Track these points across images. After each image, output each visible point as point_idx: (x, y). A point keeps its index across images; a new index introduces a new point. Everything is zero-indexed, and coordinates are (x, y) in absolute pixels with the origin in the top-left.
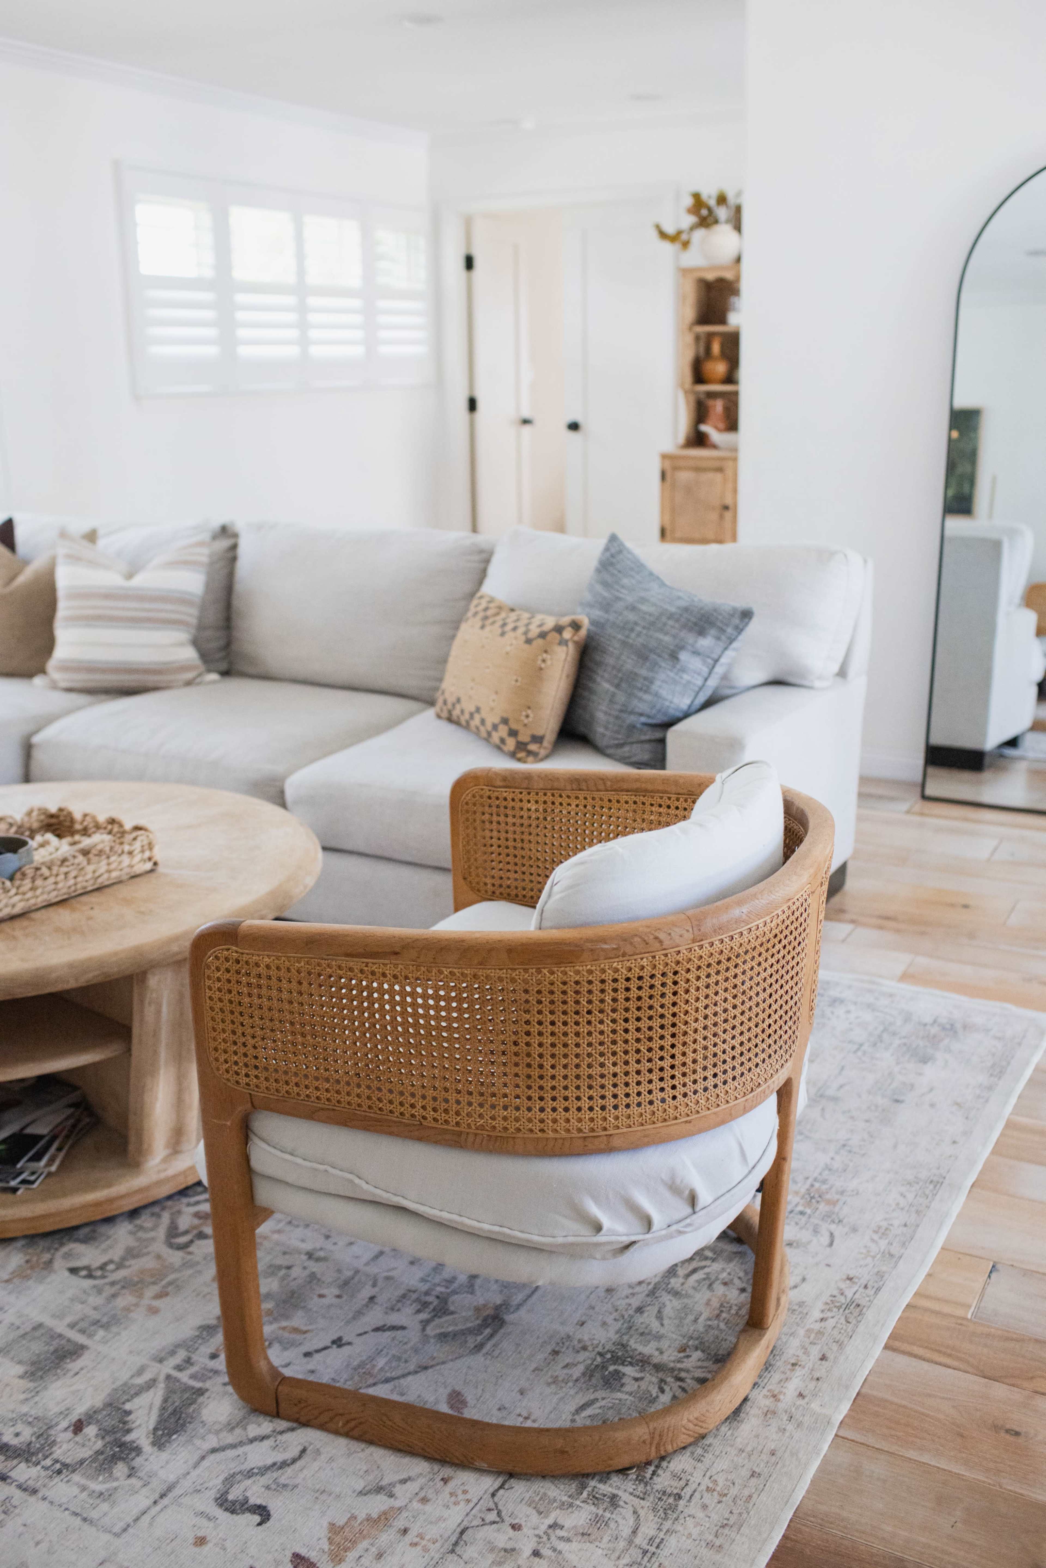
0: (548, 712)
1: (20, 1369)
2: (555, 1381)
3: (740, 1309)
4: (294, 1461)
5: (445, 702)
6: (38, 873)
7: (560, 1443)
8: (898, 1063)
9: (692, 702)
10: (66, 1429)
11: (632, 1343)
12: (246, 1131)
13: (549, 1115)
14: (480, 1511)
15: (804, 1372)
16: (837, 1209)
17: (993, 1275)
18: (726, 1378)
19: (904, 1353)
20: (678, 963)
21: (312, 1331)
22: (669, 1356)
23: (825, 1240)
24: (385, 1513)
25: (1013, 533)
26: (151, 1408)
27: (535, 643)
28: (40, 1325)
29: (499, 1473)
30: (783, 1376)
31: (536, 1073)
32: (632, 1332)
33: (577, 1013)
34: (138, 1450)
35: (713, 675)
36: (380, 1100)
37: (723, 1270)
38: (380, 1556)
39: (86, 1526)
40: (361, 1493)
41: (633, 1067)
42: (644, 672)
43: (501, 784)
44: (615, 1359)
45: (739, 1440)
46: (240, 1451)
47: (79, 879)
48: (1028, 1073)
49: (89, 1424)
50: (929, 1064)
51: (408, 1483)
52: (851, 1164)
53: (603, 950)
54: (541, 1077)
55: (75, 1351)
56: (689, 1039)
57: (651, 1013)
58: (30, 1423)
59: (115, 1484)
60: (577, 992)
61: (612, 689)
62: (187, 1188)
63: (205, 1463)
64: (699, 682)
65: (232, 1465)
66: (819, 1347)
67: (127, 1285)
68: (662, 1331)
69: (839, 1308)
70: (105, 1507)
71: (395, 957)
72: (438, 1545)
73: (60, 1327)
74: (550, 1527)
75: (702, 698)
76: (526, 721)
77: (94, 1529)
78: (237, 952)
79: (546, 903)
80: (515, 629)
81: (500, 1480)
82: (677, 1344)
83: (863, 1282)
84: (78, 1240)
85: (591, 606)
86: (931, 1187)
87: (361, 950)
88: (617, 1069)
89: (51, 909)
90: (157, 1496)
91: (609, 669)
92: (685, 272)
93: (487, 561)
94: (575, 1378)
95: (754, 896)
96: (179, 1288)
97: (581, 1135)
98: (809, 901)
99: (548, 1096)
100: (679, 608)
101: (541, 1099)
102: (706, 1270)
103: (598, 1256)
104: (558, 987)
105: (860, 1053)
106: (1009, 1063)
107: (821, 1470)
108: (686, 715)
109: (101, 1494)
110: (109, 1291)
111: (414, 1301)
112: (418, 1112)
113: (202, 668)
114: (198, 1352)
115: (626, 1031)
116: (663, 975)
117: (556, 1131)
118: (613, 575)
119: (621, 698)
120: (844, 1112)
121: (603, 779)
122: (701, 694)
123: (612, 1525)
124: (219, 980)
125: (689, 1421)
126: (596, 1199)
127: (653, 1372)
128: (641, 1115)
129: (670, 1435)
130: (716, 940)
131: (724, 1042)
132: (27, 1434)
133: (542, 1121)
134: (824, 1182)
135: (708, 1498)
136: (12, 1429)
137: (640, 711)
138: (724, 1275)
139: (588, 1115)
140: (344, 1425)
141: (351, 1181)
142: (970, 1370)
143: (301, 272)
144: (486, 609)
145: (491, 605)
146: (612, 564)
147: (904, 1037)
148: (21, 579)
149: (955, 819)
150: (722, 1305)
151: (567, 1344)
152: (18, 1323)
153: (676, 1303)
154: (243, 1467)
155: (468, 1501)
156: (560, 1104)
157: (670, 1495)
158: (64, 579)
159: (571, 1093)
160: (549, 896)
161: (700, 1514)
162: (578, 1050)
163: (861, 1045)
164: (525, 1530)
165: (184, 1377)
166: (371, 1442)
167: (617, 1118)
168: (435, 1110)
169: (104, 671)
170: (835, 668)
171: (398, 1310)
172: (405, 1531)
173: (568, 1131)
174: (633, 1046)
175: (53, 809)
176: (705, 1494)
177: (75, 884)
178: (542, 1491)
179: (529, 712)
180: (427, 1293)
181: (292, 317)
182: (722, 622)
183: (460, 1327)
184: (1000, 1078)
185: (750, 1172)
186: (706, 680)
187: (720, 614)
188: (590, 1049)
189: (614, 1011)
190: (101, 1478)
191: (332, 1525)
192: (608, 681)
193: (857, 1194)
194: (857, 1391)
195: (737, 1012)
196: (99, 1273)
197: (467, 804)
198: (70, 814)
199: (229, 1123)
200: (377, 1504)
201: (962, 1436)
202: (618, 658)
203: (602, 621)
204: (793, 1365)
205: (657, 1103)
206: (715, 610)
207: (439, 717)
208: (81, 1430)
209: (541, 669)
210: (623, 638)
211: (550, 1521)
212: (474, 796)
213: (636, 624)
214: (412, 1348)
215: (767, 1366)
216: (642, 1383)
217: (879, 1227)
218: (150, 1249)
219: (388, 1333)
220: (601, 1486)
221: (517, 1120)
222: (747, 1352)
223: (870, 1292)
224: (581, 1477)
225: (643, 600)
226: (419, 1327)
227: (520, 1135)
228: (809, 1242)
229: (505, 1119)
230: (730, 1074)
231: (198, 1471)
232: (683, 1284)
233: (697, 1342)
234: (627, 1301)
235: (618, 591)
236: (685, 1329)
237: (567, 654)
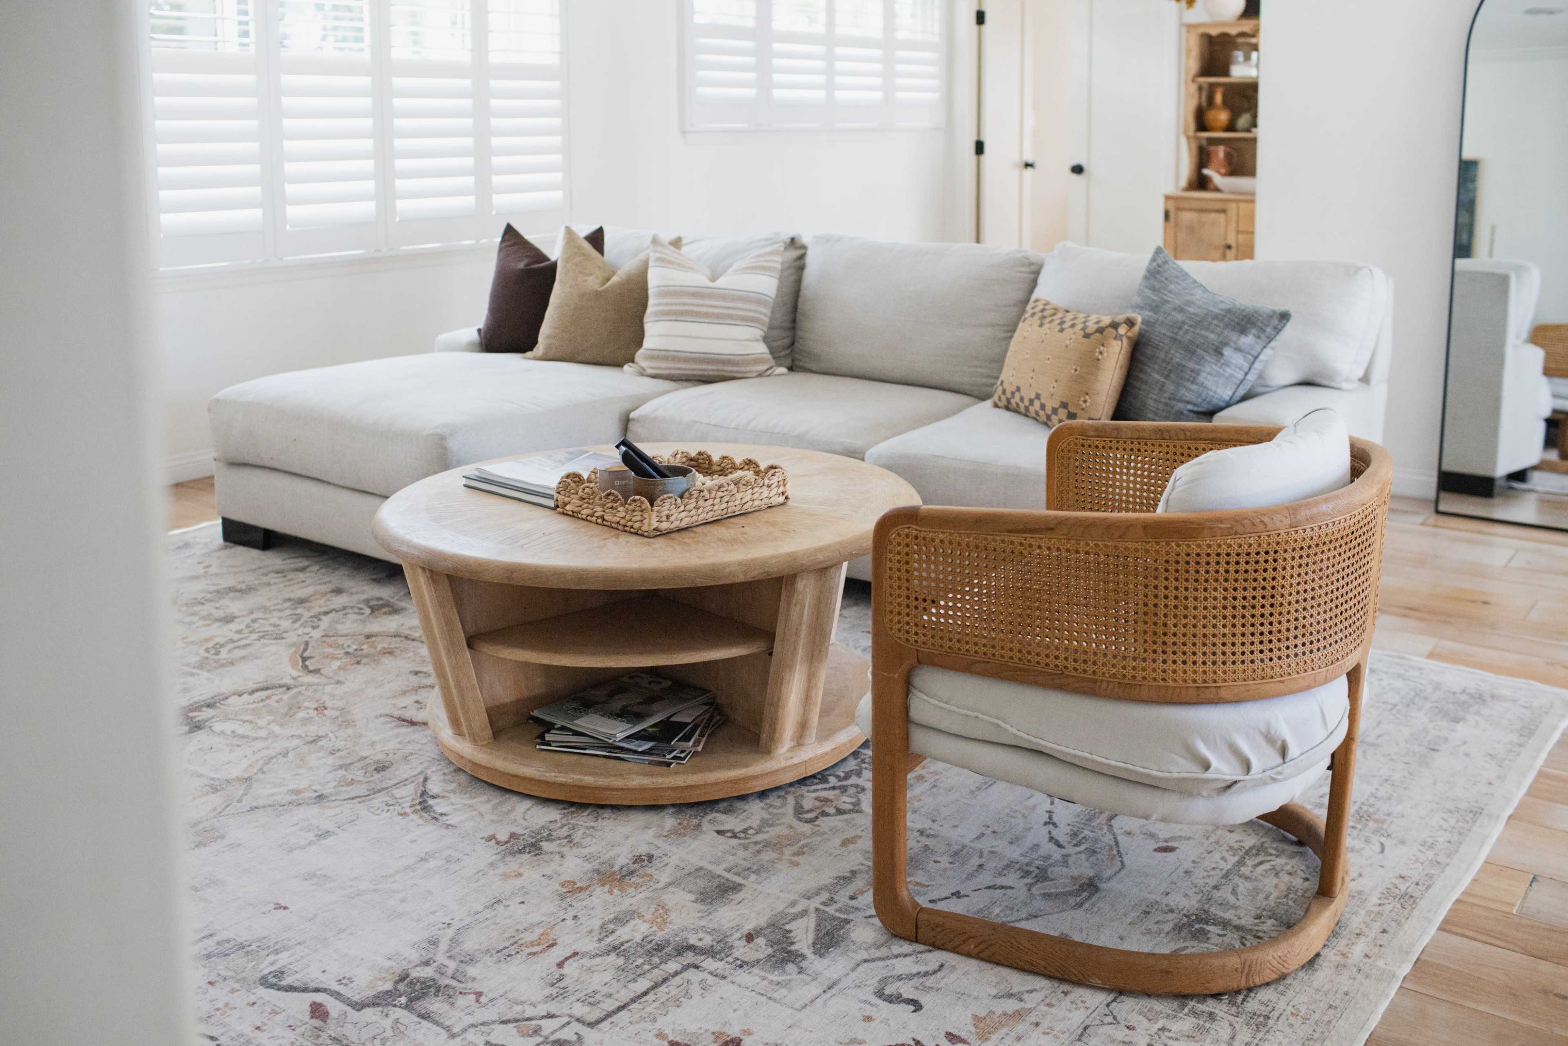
0: (1104, 398)
1: (693, 897)
2: (1149, 932)
3: (1305, 892)
4: (935, 972)
5: (1004, 392)
6: (702, 494)
7: (1165, 964)
8: (1431, 721)
9: (1234, 394)
10: (740, 939)
11: (1212, 909)
12: (908, 686)
13: (1170, 666)
14: (1099, 1015)
15: (1367, 940)
16: (1385, 826)
17: (1534, 884)
18: (1303, 929)
19: (1457, 934)
20: (1278, 543)
21: (933, 886)
22: (1247, 921)
23: (1378, 848)
24: (1018, 1011)
25: (1519, 269)
26: (807, 930)
27: (1093, 337)
28: (701, 868)
29: (1111, 991)
30: (1349, 942)
31: (1160, 631)
32: (1212, 902)
33: (1196, 580)
34: (803, 957)
35: (1252, 370)
36: (1029, 653)
37: (1287, 864)
38: (1019, 1039)
39: (771, 1002)
40: (995, 997)
41: (1239, 630)
42: (1191, 365)
43: (1093, 434)
44: (1199, 920)
45: (1315, 983)
46: (888, 962)
47: (730, 504)
48: (1557, 736)
49: (758, 937)
50: (1461, 723)
51: (1034, 993)
52: (1395, 795)
53: (1221, 529)
54: (1165, 634)
55: (736, 888)
56: (1284, 610)
57: (1255, 584)
58: (708, 932)
59: (788, 977)
60: (1198, 563)
61: (1162, 379)
62: (805, 779)
63: (860, 969)
64: (1240, 376)
65: (884, 971)
66: (1379, 924)
67: (767, 844)
68: (1238, 903)
69: (1395, 897)
70: (784, 991)
71: (1049, 532)
72: (1067, 1035)
73: (719, 870)
74: (1159, 1030)
75: (1241, 392)
76: (1084, 406)
77: (778, 1005)
78: (916, 530)
79: (1170, 494)
80: (1073, 326)
81: (1111, 997)
82: (1253, 913)
83: (1415, 880)
84: (718, 811)
85: (1142, 308)
86: (1471, 815)
87: (1022, 527)
88: (1226, 631)
89: (707, 526)
90: (825, 987)
91: (1159, 362)
92: (1190, 27)
93: (1037, 273)
94: (1166, 931)
95: (1337, 497)
96: (813, 850)
97: (1196, 685)
98: (1377, 511)
99: (1169, 650)
100: (1222, 310)
101: (1164, 652)
102: (1272, 863)
103: (1205, 794)
104: (1183, 558)
105: (1394, 712)
106: (1537, 727)
107: (1389, 1009)
108: (1228, 405)
109: (779, 983)
110: (753, 848)
111: (1018, 870)
112: (1060, 662)
113: (772, 362)
114: (839, 894)
115: (1235, 598)
116: (1267, 553)
117: (1175, 680)
118: (1160, 282)
119: (1170, 387)
120: (1384, 755)
121: (1183, 430)
122: (1241, 387)
123: (1212, 1032)
124: (899, 553)
125: (1274, 958)
126: (1206, 741)
127: (1234, 931)
128: (1244, 671)
129: (1258, 968)
130: (1308, 527)
131: (1312, 616)
132: (708, 940)
133: (1164, 671)
134: (1371, 806)
135: (1292, 1020)
136: (695, 936)
137: (1187, 399)
138: (1288, 868)
139: (1202, 668)
140: (975, 947)
141: (998, 726)
142: (1519, 950)
143: (830, 24)
144: (1043, 311)
145: (1047, 307)
146: (1158, 273)
147: (1436, 702)
148: (615, 279)
149: (1472, 531)
150: (1288, 889)
151: (1156, 907)
152: (682, 865)
153: (1248, 885)
154: (893, 973)
155: (1087, 1008)
156: (1179, 658)
157: (1260, 1016)
158: (655, 279)
159: (1189, 649)
160: (1173, 489)
161: (1288, 1031)
162: (1196, 612)
163: (1395, 705)
164: (1139, 1030)
165: (831, 910)
166: (998, 963)
167: (1225, 672)
168: (1075, 661)
169: (686, 360)
170: (1360, 373)
171: (1005, 875)
172: (1037, 1024)
173: (1185, 681)
174: (1239, 612)
175: (693, 454)
176: (1291, 1018)
177: (727, 508)
178: (1149, 1006)
179: (1087, 397)
180: (1027, 865)
181: (820, 64)
182: (1262, 322)
183: (1061, 890)
184: (1529, 738)
185: (1328, 736)
186: (1246, 374)
187: (1260, 315)
188: (1205, 612)
189: (1226, 580)
190: (776, 973)
191: (976, 1017)
192: (1158, 373)
193: (1403, 816)
194: (1417, 956)
195: (1322, 592)
196: (742, 835)
197: (1062, 451)
198: (709, 458)
199: (896, 676)
200: (1011, 1005)
201: (1514, 995)
202: (1167, 352)
203: (1152, 320)
204: (1357, 934)
205: (1258, 662)
206: (1256, 313)
207: (996, 406)
208: (752, 940)
209: (1098, 360)
210: (1172, 335)
211: (1160, 1025)
212: (1069, 444)
213: (1184, 323)
214: (1022, 902)
215: (1334, 934)
216: (1225, 939)
217: (1426, 842)
218: (782, 821)
219: (998, 891)
220: (1199, 1006)
221: (1144, 669)
222: (1318, 913)
223: (1421, 887)
224: (1182, 997)
225: (1189, 303)
226: (1025, 889)
227: (1145, 683)
228: (1363, 849)
229: (1134, 668)
230: (1316, 645)
231: (855, 974)
232: (1252, 872)
233: (1269, 913)
234: (1205, 881)
235: (1166, 295)
236: (1259, 904)
237: (1122, 348)
